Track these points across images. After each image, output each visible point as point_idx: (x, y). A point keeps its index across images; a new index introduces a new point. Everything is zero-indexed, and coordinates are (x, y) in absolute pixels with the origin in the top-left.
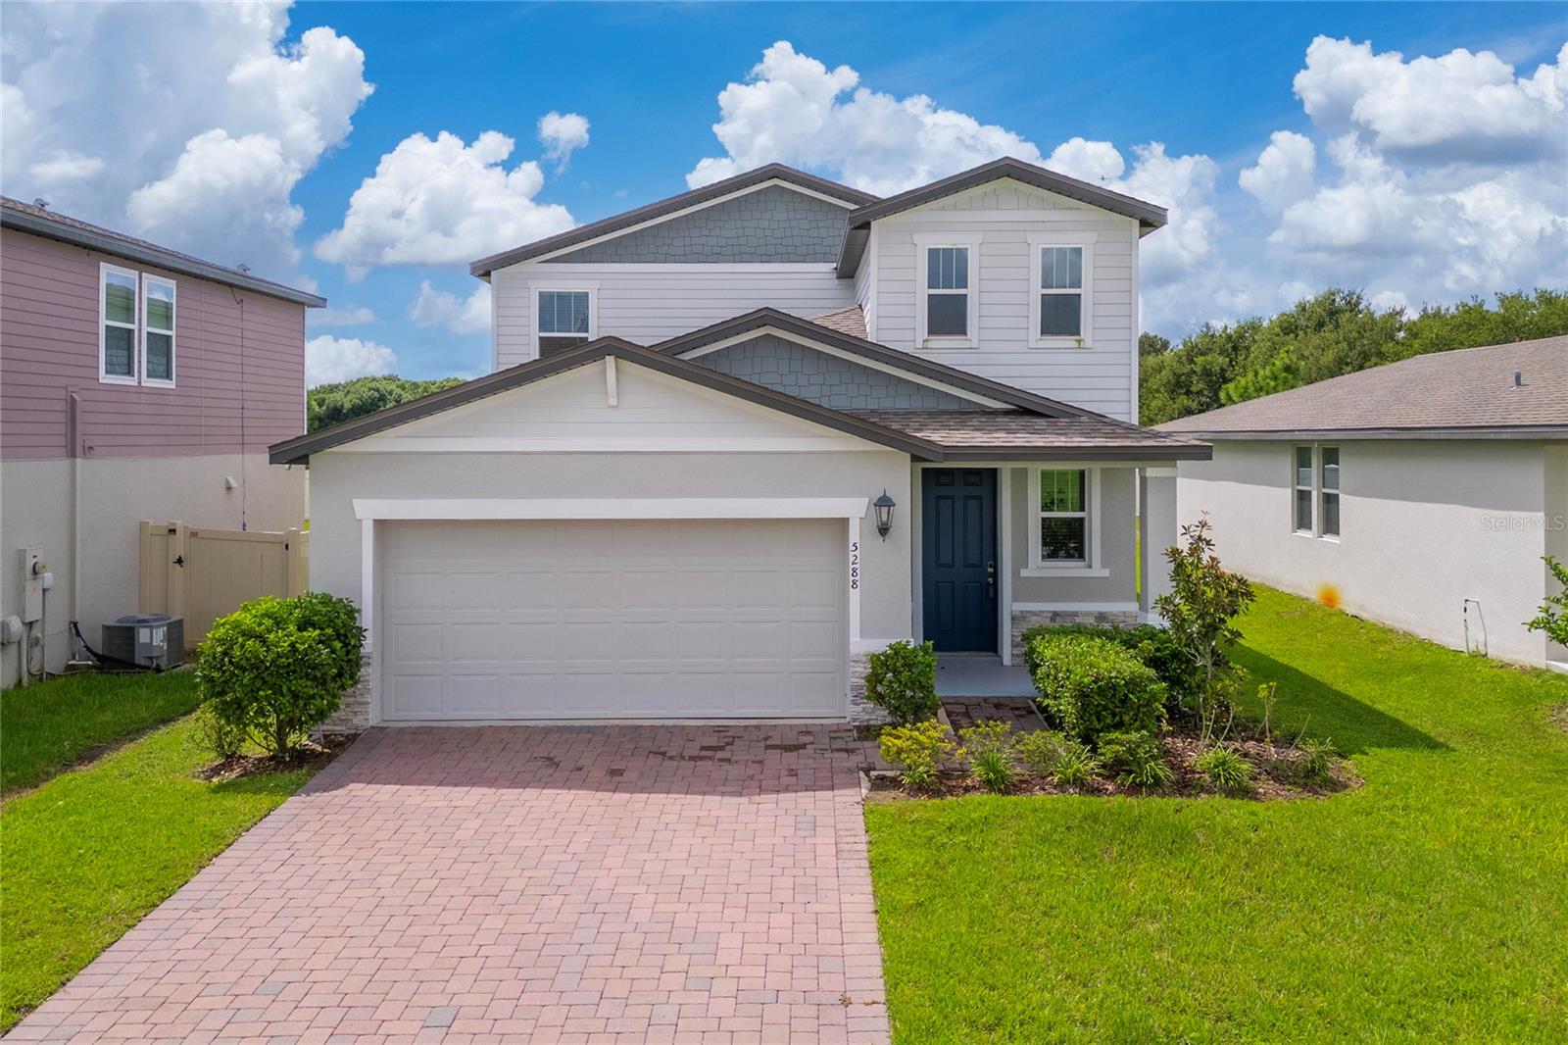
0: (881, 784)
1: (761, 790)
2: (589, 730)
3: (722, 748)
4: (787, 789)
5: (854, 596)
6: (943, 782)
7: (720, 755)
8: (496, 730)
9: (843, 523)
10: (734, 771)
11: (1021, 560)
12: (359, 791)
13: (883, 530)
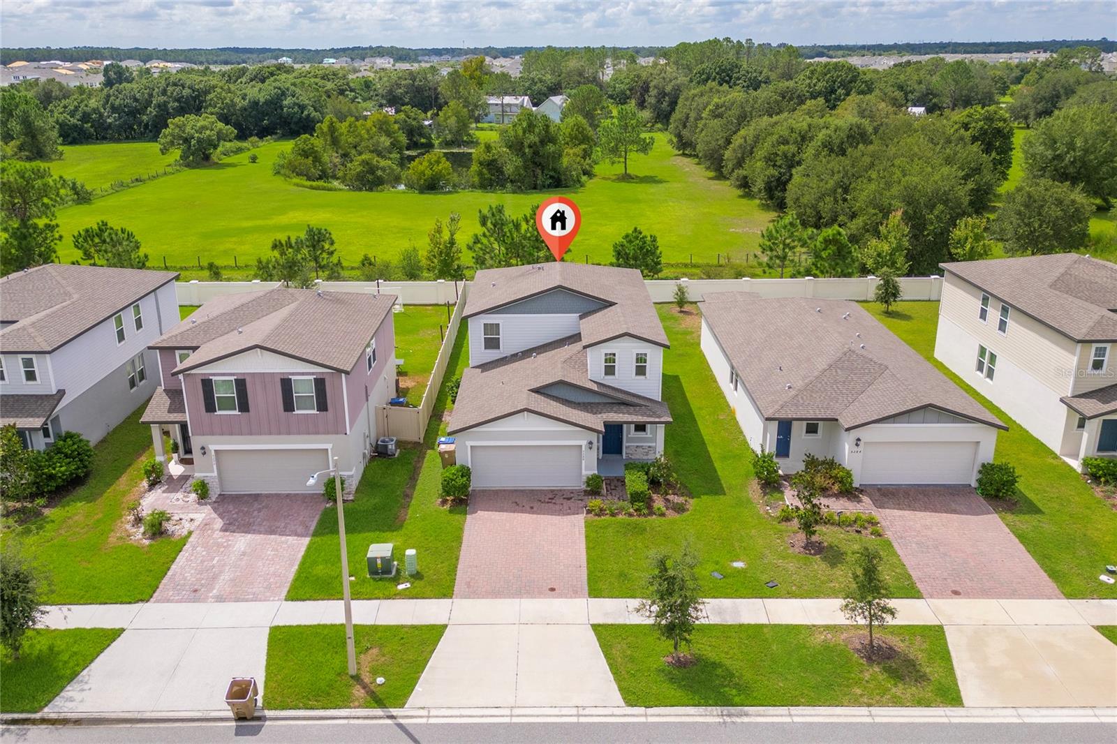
0: (589, 512)
1: (564, 515)
2: (522, 491)
3: (552, 499)
4: (569, 514)
5: (583, 462)
6: (601, 512)
7: (554, 501)
8: (500, 490)
9: (581, 446)
10: (557, 507)
11: (629, 432)
12: (481, 514)
13: (591, 448)
